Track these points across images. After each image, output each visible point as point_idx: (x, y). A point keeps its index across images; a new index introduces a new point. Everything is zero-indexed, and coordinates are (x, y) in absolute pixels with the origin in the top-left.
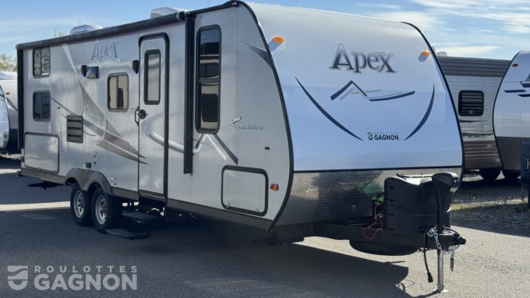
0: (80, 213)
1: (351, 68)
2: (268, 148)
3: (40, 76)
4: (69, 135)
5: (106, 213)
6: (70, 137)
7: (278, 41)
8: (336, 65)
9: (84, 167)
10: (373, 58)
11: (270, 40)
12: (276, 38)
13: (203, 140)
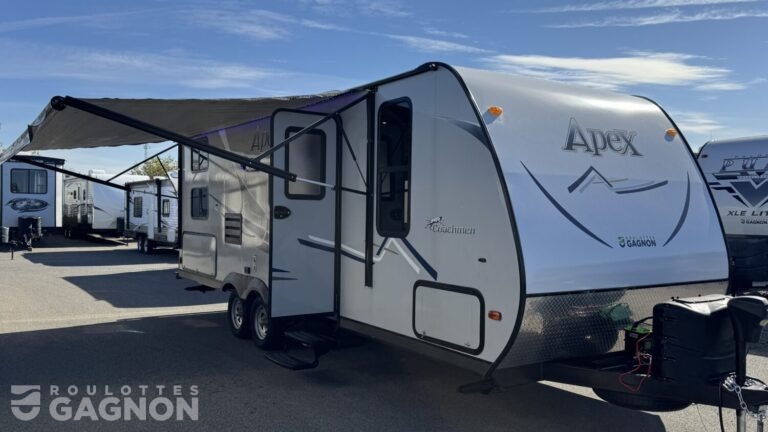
0: (239, 323)
1: (589, 150)
2: (482, 260)
3: (199, 170)
4: (227, 236)
5: (267, 326)
6: (228, 238)
7: (494, 113)
8: (570, 146)
9: (243, 272)
10: (613, 137)
11: (484, 111)
12: (492, 109)
13: (387, 246)
